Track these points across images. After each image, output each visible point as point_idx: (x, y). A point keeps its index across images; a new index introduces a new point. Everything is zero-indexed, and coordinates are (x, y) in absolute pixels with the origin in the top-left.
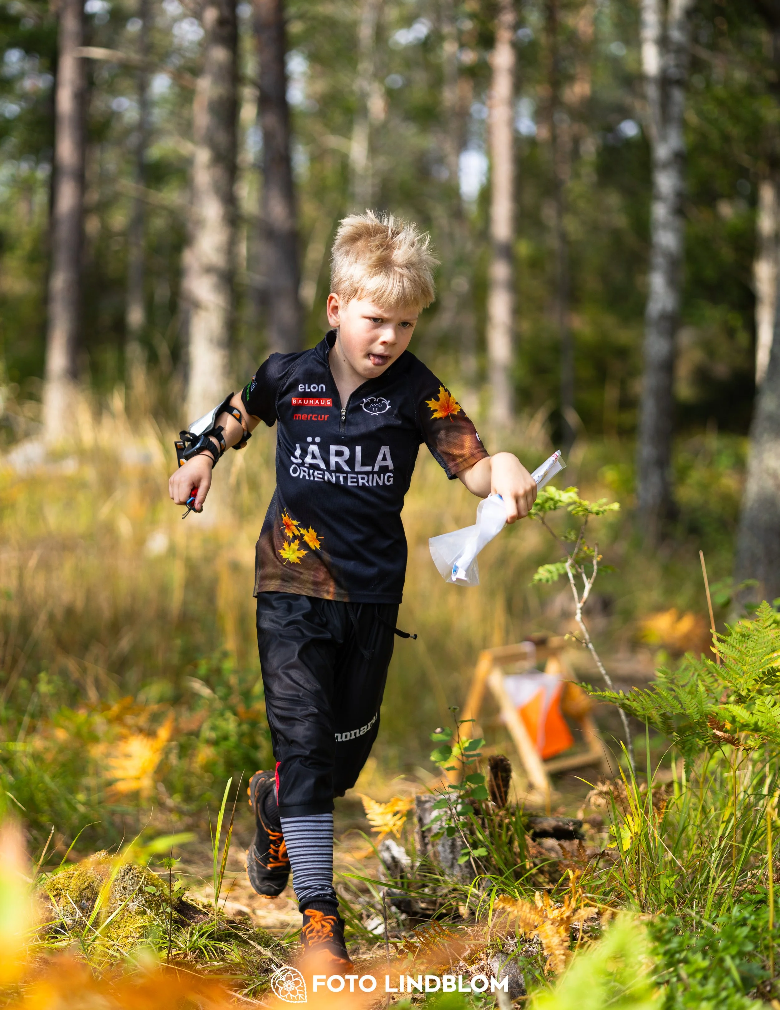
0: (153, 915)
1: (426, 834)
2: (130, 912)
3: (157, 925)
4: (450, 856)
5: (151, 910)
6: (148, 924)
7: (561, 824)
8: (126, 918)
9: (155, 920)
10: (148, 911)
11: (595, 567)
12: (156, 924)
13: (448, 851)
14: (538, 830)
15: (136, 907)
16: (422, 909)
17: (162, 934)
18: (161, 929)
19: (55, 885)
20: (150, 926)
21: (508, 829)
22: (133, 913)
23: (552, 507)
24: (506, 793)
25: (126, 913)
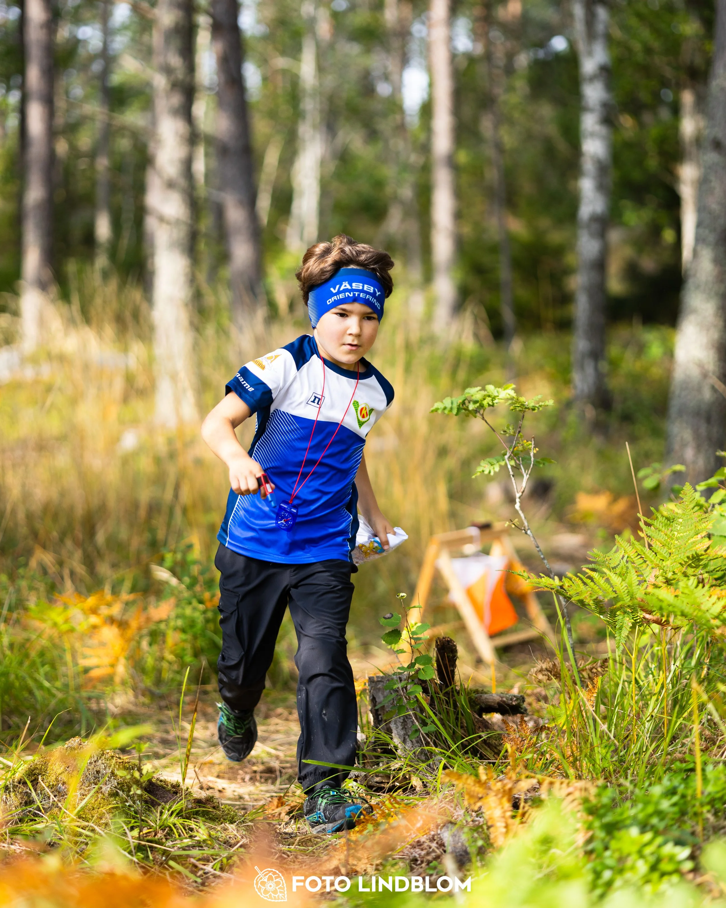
0: (124, 796)
1: (379, 713)
2: (104, 795)
3: (129, 806)
4: (402, 733)
5: (123, 791)
6: (120, 805)
7: (504, 699)
8: (99, 799)
9: (127, 801)
10: (121, 793)
11: (532, 459)
12: (127, 804)
13: (400, 727)
14: (483, 706)
15: (109, 789)
16: (377, 782)
17: (133, 814)
18: (132, 809)
19: (33, 771)
20: (122, 807)
21: (455, 706)
22: (106, 795)
23: (491, 403)
24: (453, 672)
25: (100, 795)
